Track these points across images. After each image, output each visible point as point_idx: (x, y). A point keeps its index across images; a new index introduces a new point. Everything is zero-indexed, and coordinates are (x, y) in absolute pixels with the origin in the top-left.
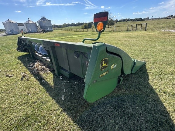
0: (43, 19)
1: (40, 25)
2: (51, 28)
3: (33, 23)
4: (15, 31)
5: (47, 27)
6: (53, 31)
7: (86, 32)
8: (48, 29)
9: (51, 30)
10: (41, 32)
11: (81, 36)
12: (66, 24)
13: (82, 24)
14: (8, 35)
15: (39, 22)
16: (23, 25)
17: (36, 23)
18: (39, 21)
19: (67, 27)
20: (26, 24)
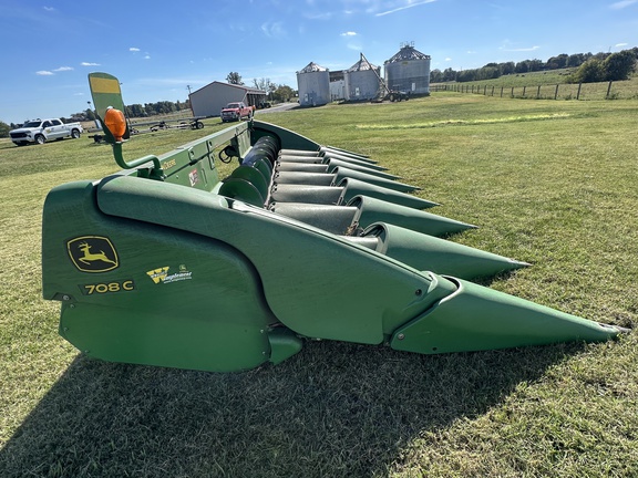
0: (407, 51)
1: (390, 75)
2: (425, 85)
3: (371, 69)
4: (318, 95)
5: (411, 81)
6: (428, 95)
7: (568, 98)
8: (413, 89)
9: (421, 90)
10: (386, 98)
11: (512, 118)
12: (494, 65)
13: (575, 60)
14: (302, 107)
15: (390, 66)
16: (343, 78)
17: (379, 69)
18: (391, 60)
19: (496, 75)
20: (350, 73)
